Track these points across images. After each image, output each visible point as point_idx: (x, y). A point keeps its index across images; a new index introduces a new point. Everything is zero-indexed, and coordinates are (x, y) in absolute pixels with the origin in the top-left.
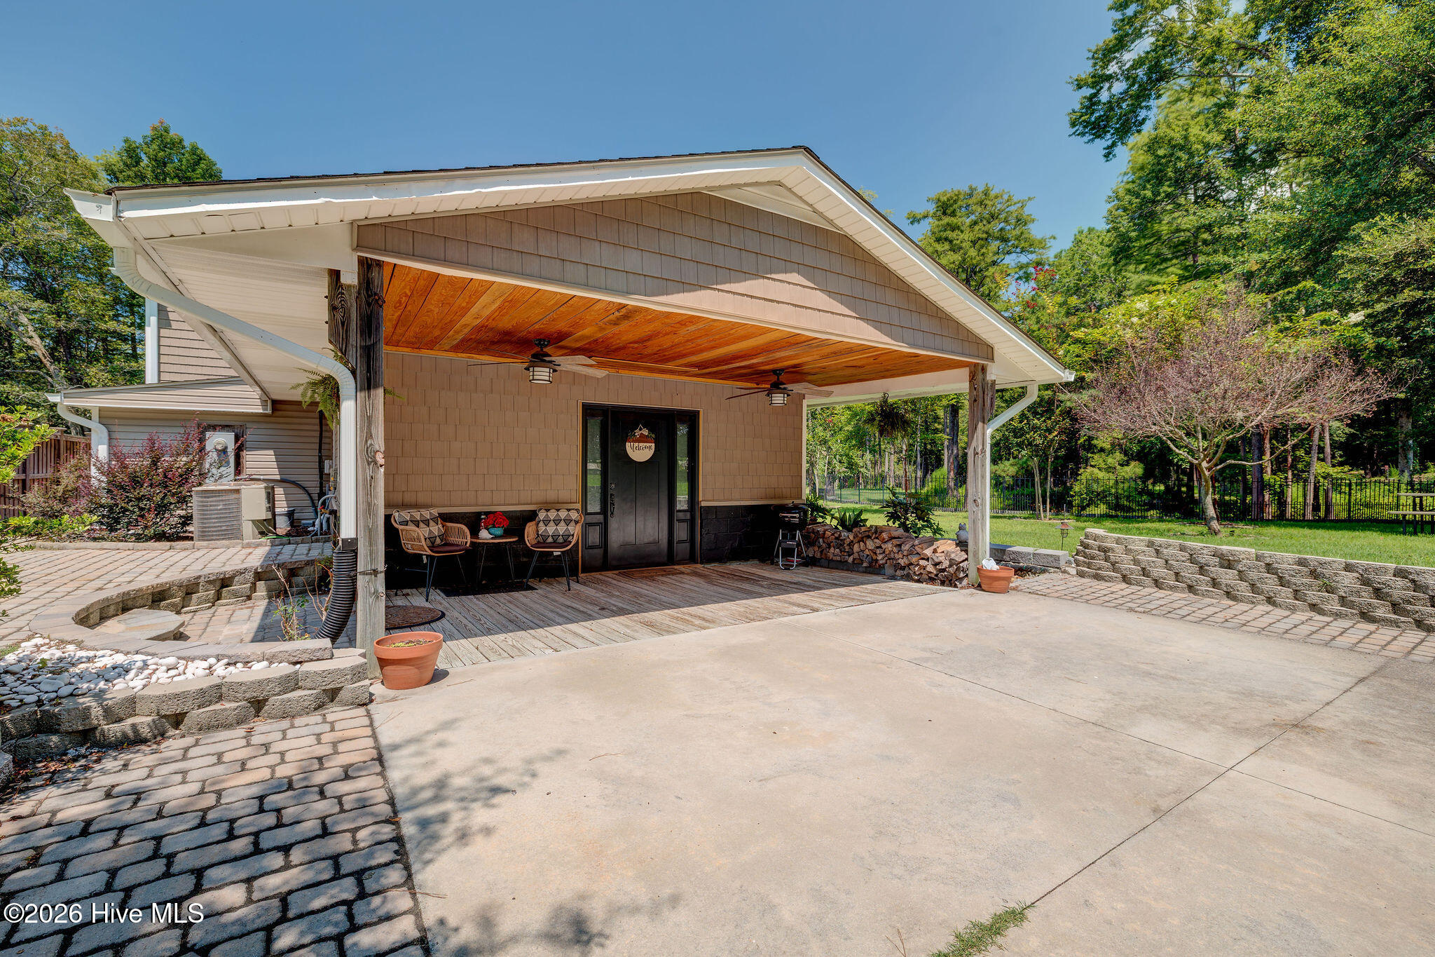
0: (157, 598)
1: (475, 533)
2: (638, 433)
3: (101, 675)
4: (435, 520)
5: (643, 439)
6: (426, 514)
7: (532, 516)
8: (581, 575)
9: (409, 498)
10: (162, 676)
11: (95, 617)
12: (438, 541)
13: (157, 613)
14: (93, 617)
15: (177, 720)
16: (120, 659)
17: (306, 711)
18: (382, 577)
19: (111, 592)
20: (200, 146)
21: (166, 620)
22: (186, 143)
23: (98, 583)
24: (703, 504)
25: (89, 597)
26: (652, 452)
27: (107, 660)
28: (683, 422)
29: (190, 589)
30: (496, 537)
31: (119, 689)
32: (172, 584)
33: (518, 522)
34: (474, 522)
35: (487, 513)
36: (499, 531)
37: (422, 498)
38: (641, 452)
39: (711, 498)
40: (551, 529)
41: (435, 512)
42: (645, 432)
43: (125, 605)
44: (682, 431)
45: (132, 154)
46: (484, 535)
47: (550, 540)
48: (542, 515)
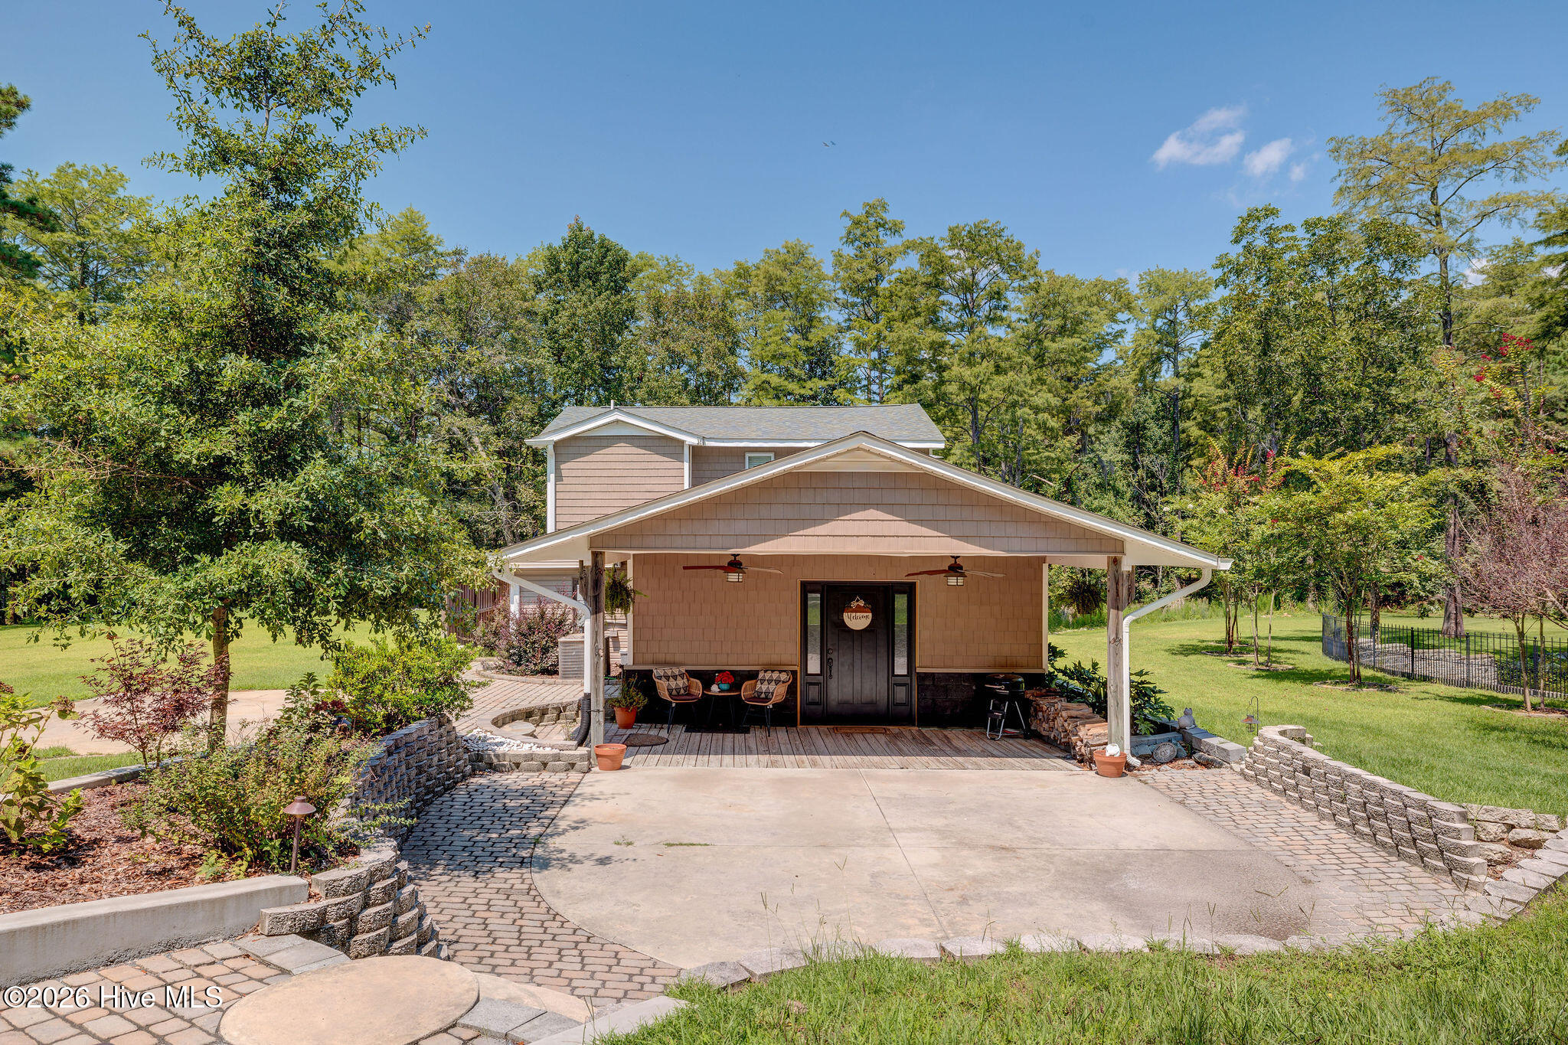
0: (527, 715)
1: (707, 686)
2: (854, 604)
3: (496, 744)
4: (682, 675)
5: (859, 609)
6: (676, 671)
7: (753, 675)
8: (799, 727)
9: (669, 658)
10: (515, 748)
11: (500, 723)
12: (682, 691)
13: (526, 724)
14: (499, 722)
15: (518, 765)
16: (503, 740)
17: (561, 771)
18: (602, 714)
19: (508, 710)
20: (607, 237)
21: (528, 727)
22: (596, 237)
23: (503, 705)
24: (918, 670)
25: (498, 712)
26: (868, 621)
27: (499, 739)
28: (901, 592)
29: (544, 712)
30: (722, 691)
31: (501, 750)
32: (535, 708)
33: (739, 678)
34: (706, 678)
35: (719, 671)
36: (725, 686)
37: (678, 658)
38: (858, 620)
39: (929, 664)
40: (764, 688)
41: (683, 669)
42: (862, 603)
43: (513, 717)
44: (901, 602)
45: (553, 261)
46: (715, 689)
47: (763, 696)
48: (761, 675)
